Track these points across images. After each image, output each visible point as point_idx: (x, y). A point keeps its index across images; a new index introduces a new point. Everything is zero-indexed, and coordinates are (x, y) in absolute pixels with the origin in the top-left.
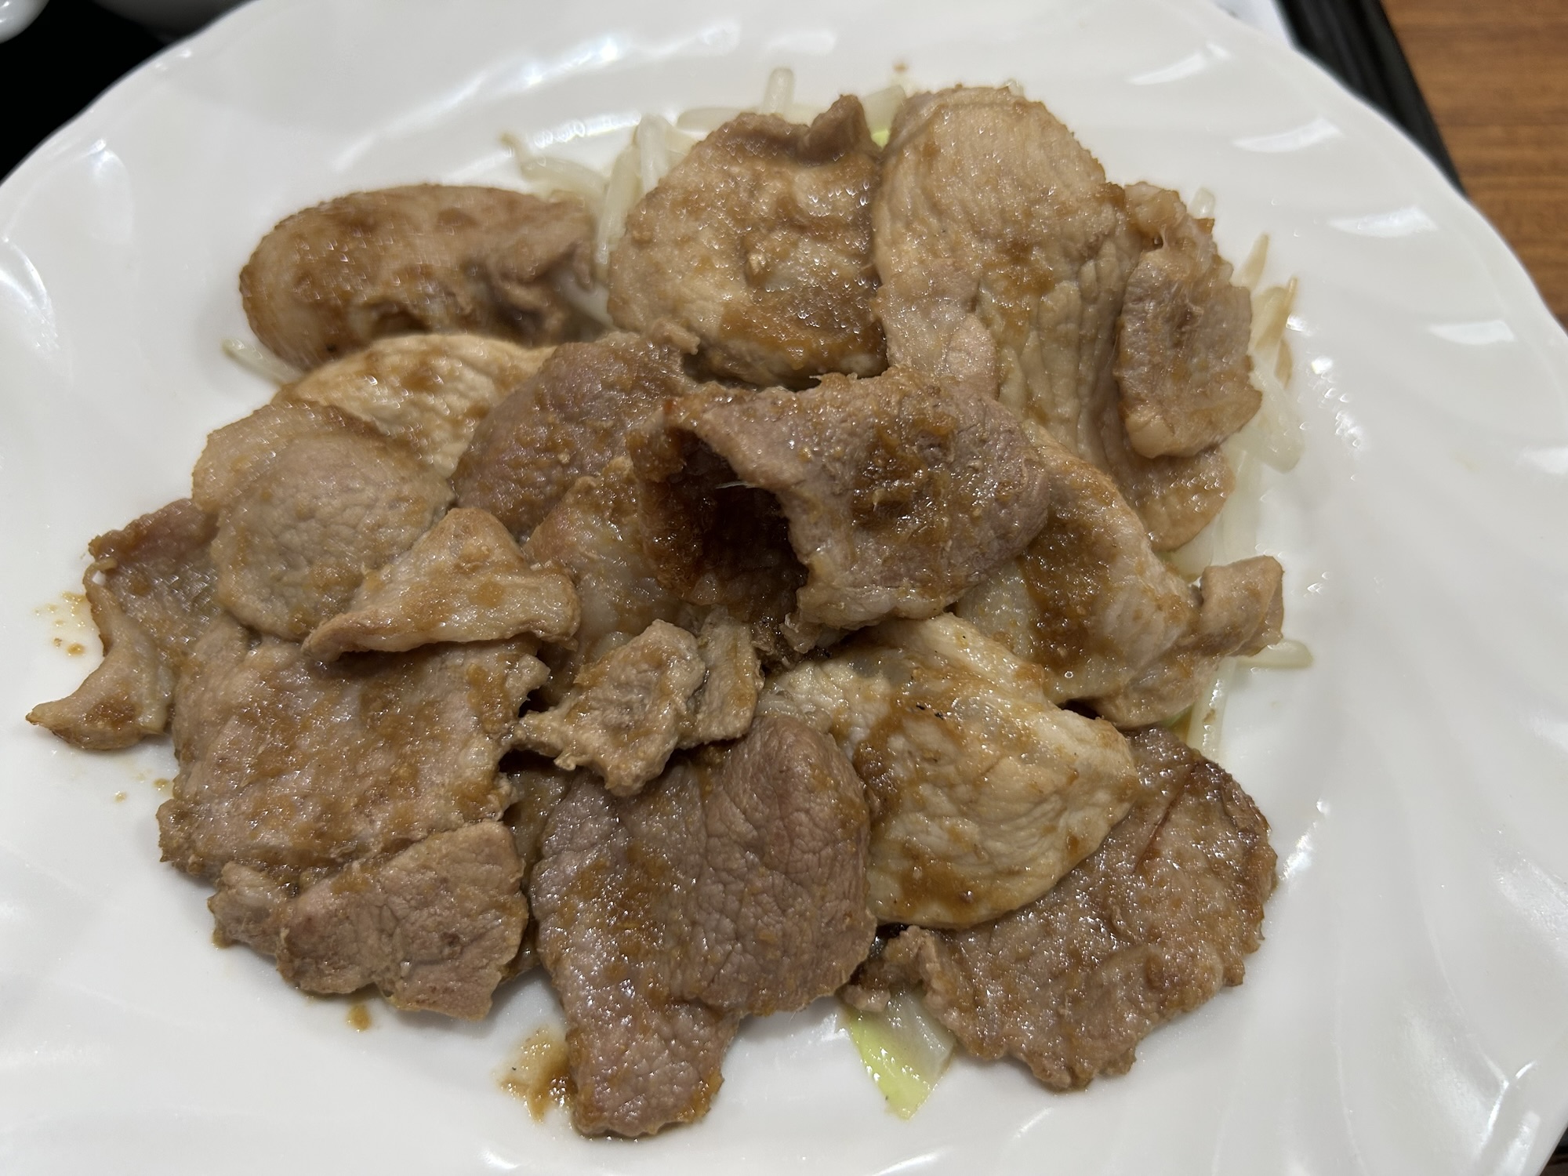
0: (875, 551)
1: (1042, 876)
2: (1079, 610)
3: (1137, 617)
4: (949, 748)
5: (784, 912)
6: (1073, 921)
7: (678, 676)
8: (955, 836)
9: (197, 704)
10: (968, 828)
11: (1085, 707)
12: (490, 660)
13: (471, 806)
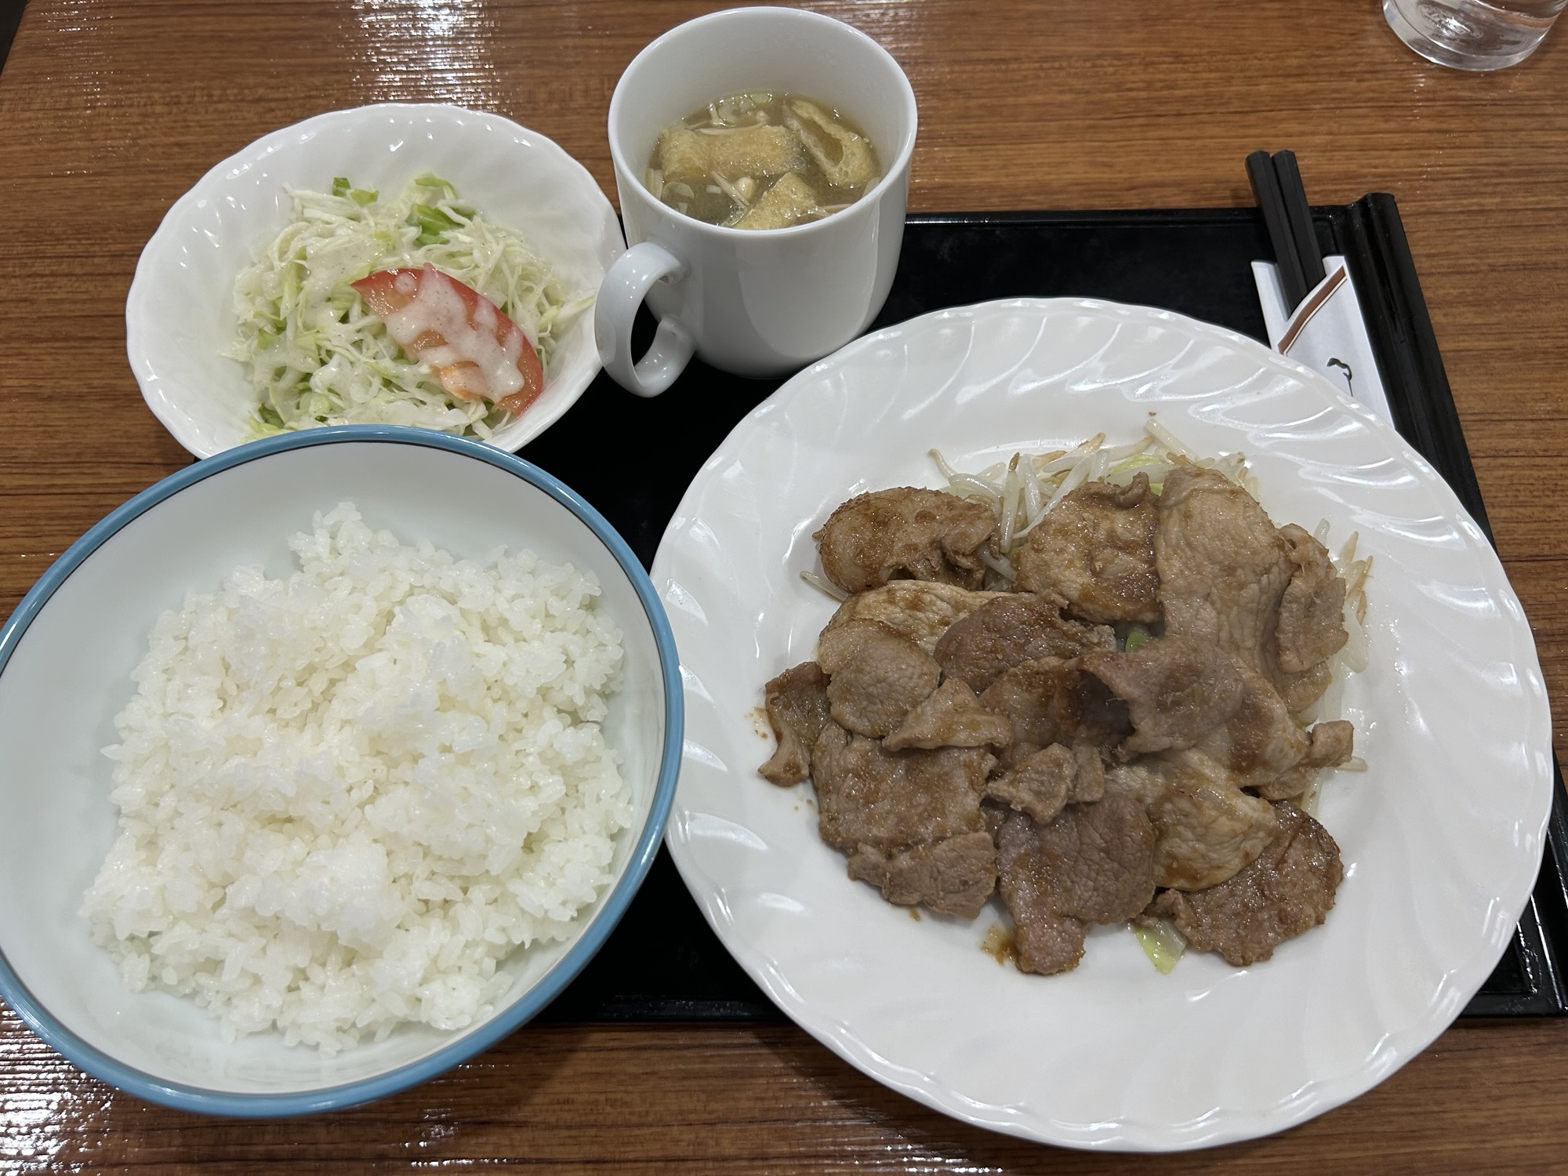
0: (1165, 722)
1: (1232, 870)
2: (1254, 746)
3: (1281, 751)
4: (1194, 811)
5: (1117, 880)
6: (1245, 891)
7: (1067, 771)
8: (1195, 850)
9: (829, 766)
10: (1200, 846)
11: (1253, 791)
12: (974, 755)
13: (972, 824)
